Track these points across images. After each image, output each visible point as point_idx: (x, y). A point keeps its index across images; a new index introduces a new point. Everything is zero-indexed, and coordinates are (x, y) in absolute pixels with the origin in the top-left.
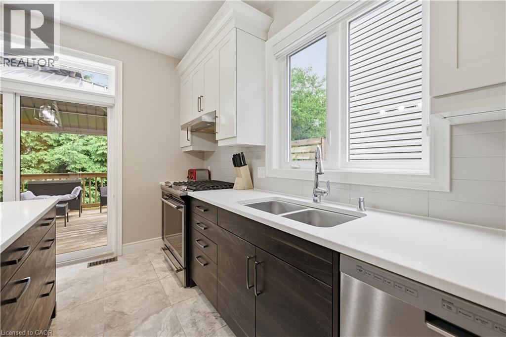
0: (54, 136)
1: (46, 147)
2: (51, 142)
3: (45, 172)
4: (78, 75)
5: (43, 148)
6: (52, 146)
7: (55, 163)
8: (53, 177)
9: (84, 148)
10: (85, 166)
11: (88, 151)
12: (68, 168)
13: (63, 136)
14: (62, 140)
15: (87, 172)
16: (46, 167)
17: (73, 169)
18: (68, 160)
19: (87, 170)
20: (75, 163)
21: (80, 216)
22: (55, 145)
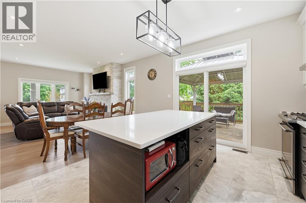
0: (224, 86)
1: (221, 91)
2: (223, 88)
3: (221, 102)
4: (232, 54)
5: (220, 91)
6: (224, 90)
7: (225, 98)
8: (227, 105)
9: (238, 90)
10: (238, 99)
11: (240, 91)
12: (230, 101)
13: (228, 85)
14: (228, 87)
15: (239, 103)
16: (221, 100)
17: (232, 101)
18: (230, 96)
19: (239, 102)
20: (233, 98)
21: (234, 126)
22: (225, 89)
